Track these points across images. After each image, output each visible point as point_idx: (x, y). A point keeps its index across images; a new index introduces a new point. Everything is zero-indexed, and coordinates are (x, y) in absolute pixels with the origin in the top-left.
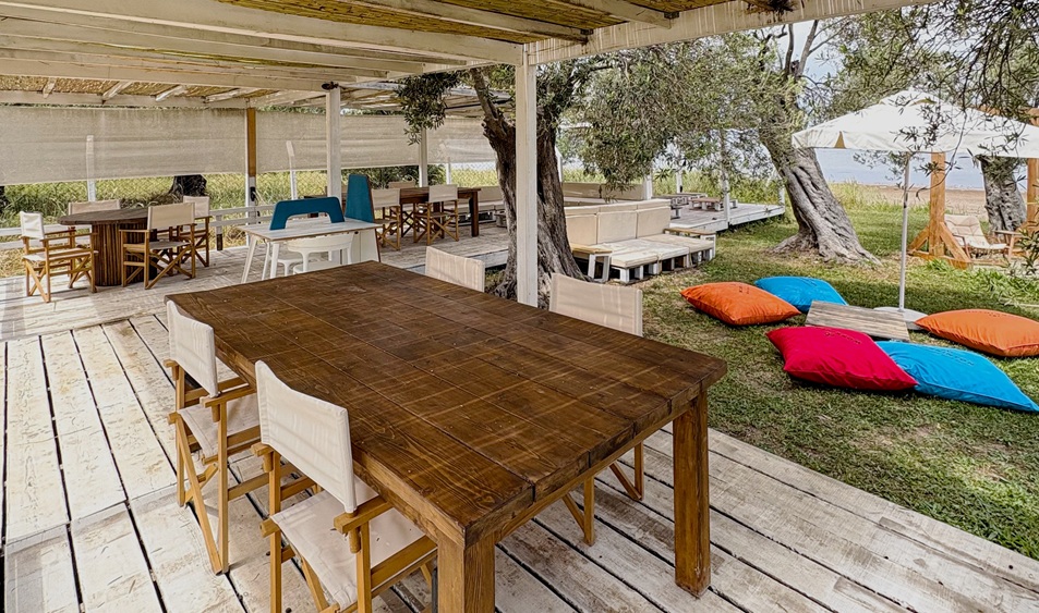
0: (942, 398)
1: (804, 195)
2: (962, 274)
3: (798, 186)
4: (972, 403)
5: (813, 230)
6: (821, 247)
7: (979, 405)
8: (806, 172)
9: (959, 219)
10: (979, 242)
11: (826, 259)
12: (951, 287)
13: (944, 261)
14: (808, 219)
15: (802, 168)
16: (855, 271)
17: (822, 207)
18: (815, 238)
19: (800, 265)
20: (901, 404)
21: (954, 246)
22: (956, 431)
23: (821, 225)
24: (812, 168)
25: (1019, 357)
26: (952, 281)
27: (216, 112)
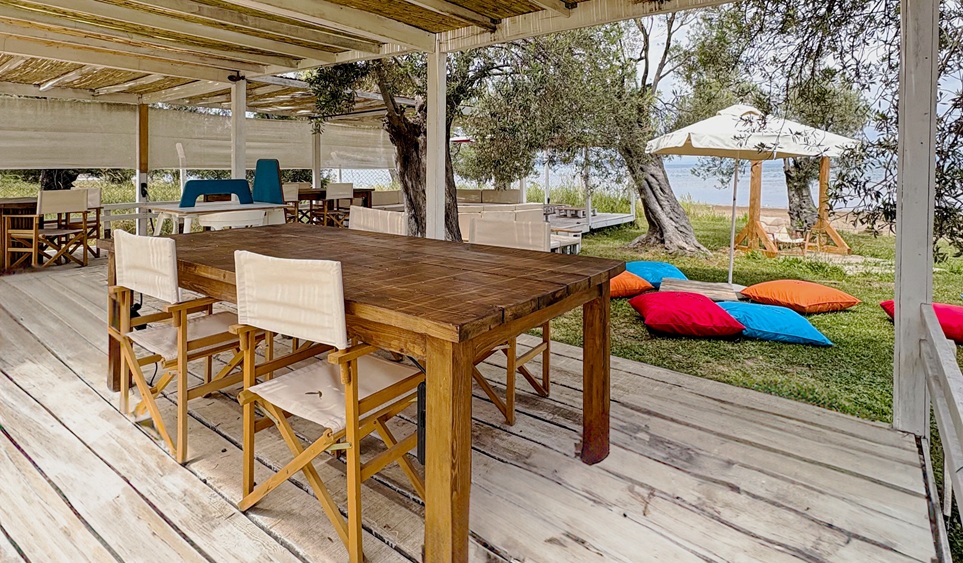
0: (762, 340)
1: (654, 199)
2: (772, 261)
3: (649, 190)
4: (785, 342)
5: (661, 229)
6: (667, 242)
7: (789, 343)
8: (656, 179)
9: (770, 220)
10: (785, 238)
11: (670, 251)
12: (764, 270)
13: (759, 253)
14: (656, 219)
15: (652, 175)
16: (693, 260)
17: (668, 209)
18: (662, 235)
19: (650, 256)
20: (733, 345)
21: (766, 239)
22: (774, 360)
23: (666, 224)
24: (660, 176)
25: (815, 313)
26: (765, 266)
27: (106, 106)
